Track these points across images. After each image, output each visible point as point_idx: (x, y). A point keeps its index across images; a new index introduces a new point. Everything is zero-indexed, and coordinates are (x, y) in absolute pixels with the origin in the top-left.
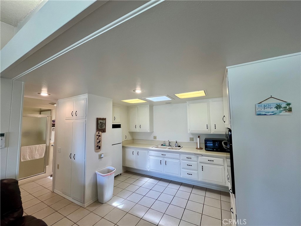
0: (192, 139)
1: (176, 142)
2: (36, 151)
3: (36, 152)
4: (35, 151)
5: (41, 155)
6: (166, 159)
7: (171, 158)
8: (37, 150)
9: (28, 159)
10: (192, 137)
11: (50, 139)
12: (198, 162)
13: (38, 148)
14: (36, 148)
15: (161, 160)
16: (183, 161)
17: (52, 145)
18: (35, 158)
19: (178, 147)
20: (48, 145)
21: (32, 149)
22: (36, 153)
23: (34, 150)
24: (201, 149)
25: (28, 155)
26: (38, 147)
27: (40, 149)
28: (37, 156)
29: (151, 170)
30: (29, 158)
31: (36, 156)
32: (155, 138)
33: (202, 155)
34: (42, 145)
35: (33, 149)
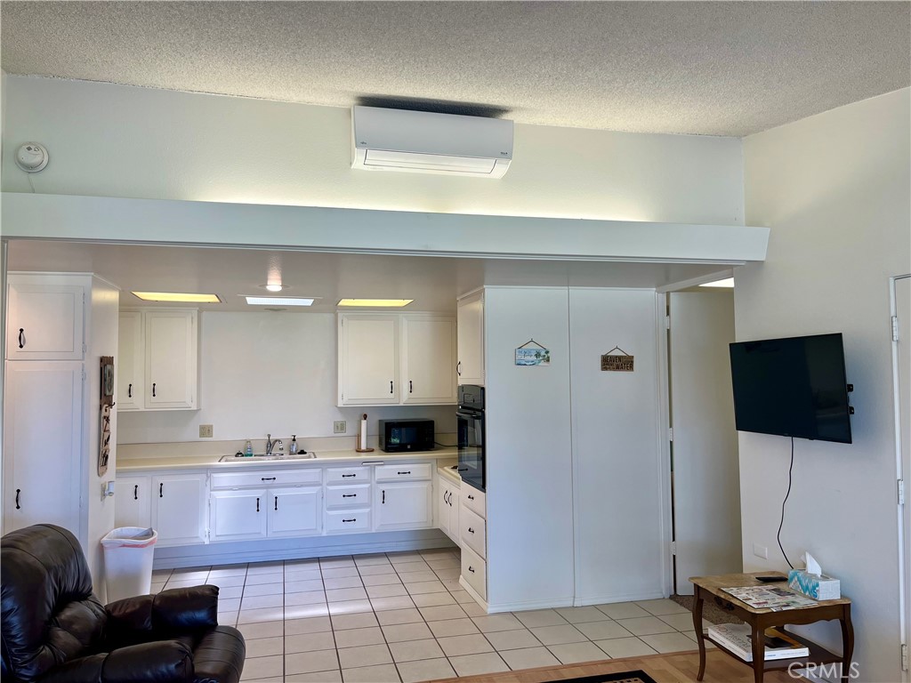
0: (340, 427)
1: (294, 440)
6: (276, 492)
7: (295, 486)
10: (340, 418)
12: (373, 482)
15: (258, 496)
16: (331, 488)
19: (299, 453)
24: (370, 451)
29: (218, 539)
32: (206, 431)
33: (383, 463)
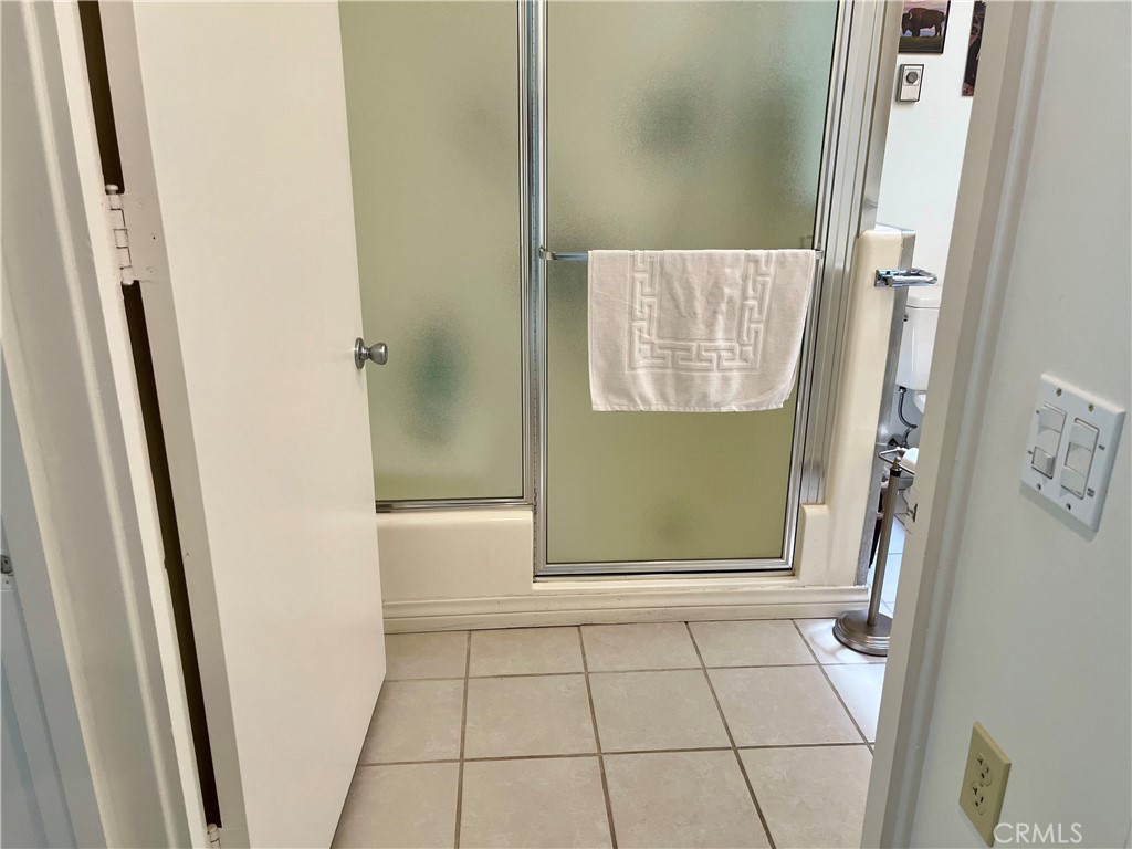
2: (720, 318)
3: (720, 333)
4: (711, 325)
5: (762, 378)
8: (730, 314)
9: (645, 401)
11: (866, 205)
13: (736, 294)
14: (717, 285)
17: (883, 280)
18: (705, 397)
20: (838, 260)
21: (679, 291)
22: (721, 343)
23: (699, 307)
25: (646, 347)
26: (738, 274)
27: (761, 301)
28: (726, 381)
30: (659, 382)
31: (715, 376)
34: (782, 262)
35: (690, 297)
